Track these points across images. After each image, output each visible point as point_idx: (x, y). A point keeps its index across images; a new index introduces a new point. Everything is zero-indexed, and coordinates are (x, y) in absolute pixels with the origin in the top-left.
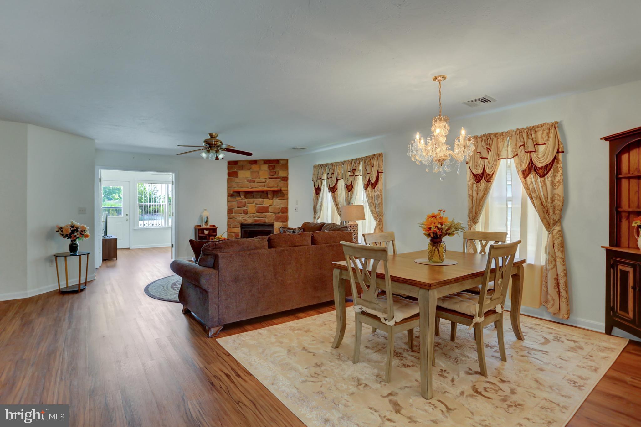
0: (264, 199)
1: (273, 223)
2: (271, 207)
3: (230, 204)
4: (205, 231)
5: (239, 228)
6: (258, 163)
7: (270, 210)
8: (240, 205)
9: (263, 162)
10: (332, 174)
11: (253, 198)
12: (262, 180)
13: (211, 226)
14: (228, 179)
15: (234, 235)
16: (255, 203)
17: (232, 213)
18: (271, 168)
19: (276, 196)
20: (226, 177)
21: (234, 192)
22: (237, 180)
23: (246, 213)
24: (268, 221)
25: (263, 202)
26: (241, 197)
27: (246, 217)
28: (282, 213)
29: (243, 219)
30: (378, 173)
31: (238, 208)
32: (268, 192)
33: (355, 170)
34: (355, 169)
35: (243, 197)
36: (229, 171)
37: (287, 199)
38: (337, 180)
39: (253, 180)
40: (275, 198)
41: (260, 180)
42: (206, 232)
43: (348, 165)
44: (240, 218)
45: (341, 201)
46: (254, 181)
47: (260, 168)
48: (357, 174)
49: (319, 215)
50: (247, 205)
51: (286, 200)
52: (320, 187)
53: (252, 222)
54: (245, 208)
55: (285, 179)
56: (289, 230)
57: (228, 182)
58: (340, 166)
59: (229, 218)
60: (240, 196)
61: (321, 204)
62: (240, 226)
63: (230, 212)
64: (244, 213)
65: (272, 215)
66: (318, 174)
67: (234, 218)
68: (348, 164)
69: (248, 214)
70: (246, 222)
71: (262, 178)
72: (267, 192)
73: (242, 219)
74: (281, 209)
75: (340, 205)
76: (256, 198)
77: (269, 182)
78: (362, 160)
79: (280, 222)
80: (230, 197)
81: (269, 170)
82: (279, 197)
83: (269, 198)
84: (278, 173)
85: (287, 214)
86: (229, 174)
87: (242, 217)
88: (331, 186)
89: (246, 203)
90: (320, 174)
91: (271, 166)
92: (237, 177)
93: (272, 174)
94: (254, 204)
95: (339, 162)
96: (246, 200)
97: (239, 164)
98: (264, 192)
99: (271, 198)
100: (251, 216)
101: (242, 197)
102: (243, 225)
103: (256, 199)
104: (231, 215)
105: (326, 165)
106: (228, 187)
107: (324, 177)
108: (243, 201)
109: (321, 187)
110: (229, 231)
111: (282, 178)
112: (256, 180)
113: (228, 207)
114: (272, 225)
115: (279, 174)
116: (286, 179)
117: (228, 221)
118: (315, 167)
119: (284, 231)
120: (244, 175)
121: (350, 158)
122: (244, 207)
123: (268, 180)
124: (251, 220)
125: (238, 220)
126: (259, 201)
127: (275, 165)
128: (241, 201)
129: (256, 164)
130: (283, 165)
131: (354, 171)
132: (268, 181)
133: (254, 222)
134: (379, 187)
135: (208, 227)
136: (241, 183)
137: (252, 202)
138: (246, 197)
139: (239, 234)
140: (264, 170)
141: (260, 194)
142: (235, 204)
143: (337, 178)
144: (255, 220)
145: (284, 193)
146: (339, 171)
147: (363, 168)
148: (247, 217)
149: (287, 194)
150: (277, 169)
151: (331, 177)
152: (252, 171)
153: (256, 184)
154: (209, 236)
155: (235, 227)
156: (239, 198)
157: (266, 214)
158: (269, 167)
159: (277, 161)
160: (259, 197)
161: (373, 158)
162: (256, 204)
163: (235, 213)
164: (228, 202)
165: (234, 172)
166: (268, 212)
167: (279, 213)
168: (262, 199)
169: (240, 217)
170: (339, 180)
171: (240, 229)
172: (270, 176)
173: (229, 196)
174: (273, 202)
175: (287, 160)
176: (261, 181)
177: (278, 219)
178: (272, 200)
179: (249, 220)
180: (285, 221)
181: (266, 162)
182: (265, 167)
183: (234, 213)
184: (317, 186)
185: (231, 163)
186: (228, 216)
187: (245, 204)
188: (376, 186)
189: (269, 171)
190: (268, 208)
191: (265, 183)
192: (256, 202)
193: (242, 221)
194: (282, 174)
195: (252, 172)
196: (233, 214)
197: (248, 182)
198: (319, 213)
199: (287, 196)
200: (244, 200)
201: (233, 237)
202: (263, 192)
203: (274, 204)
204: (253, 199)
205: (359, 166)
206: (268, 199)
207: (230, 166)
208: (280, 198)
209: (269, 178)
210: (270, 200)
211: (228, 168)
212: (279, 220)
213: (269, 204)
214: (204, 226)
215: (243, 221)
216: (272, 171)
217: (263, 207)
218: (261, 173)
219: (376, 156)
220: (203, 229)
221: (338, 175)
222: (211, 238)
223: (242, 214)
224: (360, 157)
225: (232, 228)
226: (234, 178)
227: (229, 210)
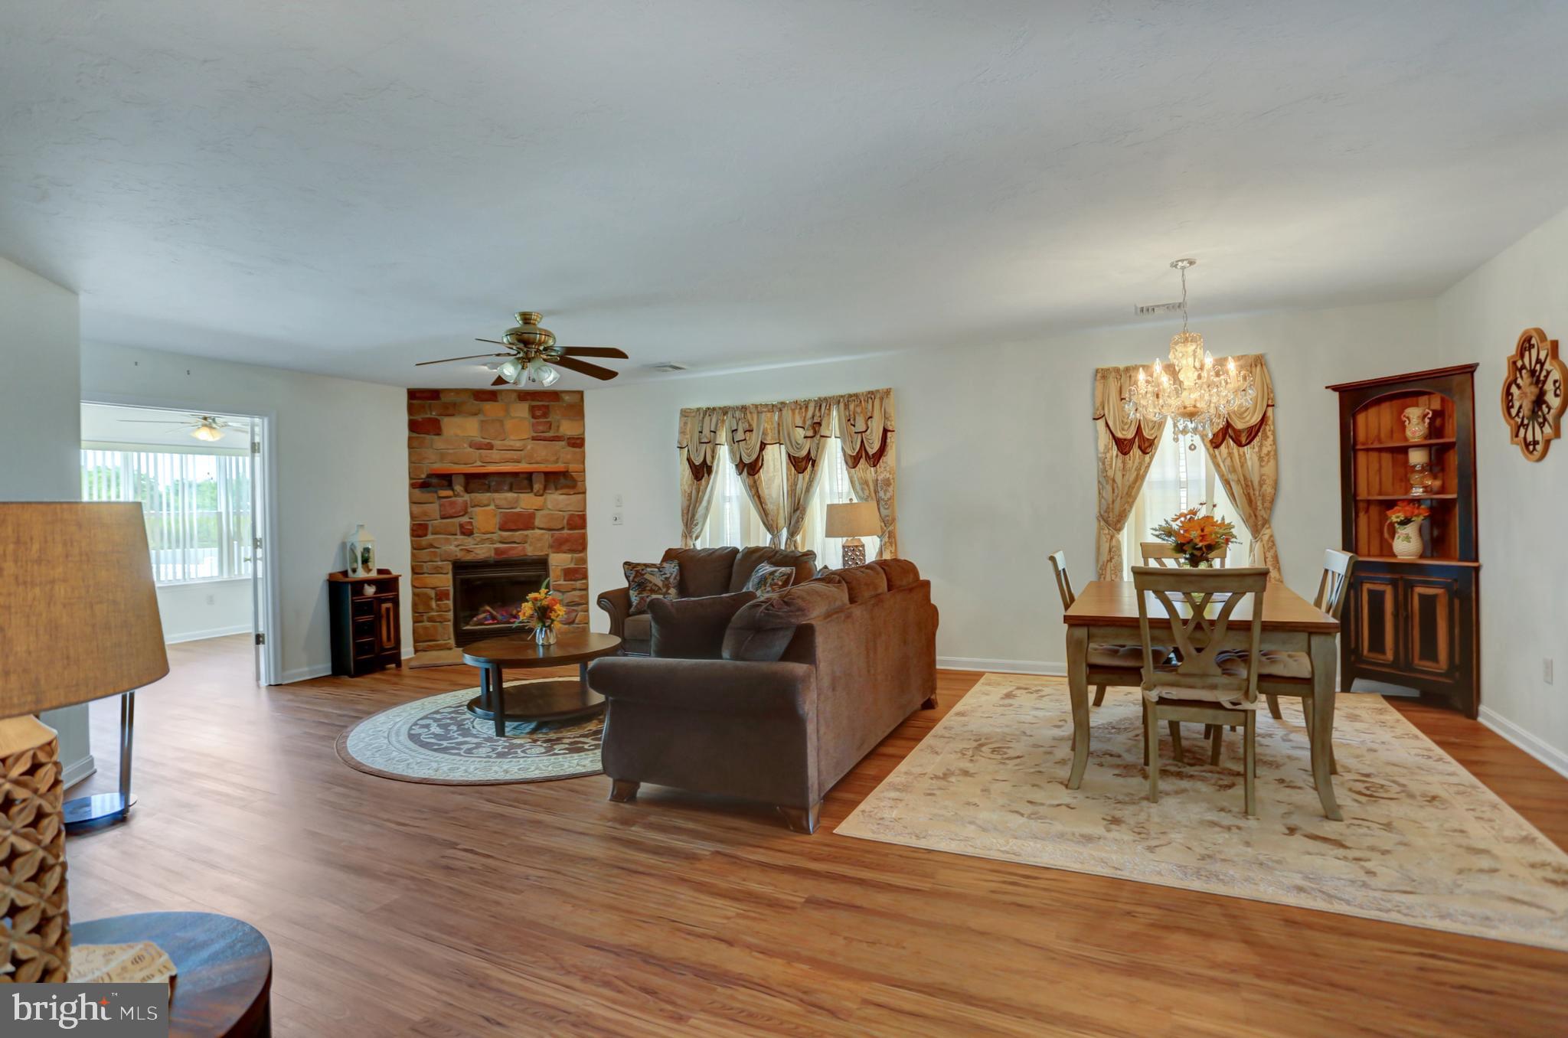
0: (521, 495)
1: (547, 555)
2: (539, 514)
3: (417, 509)
4: (366, 586)
5: (447, 573)
6: (499, 398)
7: (537, 523)
8: (451, 511)
9: (514, 396)
10: (745, 432)
11: (488, 490)
12: (512, 443)
13: (380, 571)
14: (410, 439)
15: (432, 593)
16: (496, 506)
17: (426, 535)
18: (538, 413)
19: (553, 487)
20: (405, 432)
21: (429, 476)
22: (438, 442)
23: (467, 531)
24: (531, 551)
25: (517, 501)
26: (453, 490)
27: (469, 542)
28: (569, 529)
29: (462, 550)
30: (885, 431)
31: (443, 518)
32: (534, 476)
33: (819, 424)
34: (819, 421)
35: (462, 489)
36: (412, 418)
37: (584, 493)
38: (763, 446)
39: (489, 443)
40: (550, 492)
41: (507, 443)
42: (370, 591)
43: (794, 413)
44: (452, 547)
45: (774, 495)
46: (490, 447)
47: (507, 411)
48: (823, 431)
49: (699, 530)
50: (470, 510)
51: (580, 496)
52: (709, 464)
53: (487, 555)
54: (465, 519)
55: (578, 441)
56: (649, 569)
57: (410, 447)
58: (769, 414)
59: (416, 547)
60: (450, 486)
61: (709, 502)
62: (450, 567)
63: (418, 530)
64: (463, 533)
65: (542, 534)
66: (701, 432)
67: (432, 546)
68: (793, 411)
69: (475, 535)
70: (469, 557)
71: (512, 437)
72: (529, 476)
73: (457, 549)
74: (568, 521)
75: (771, 503)
76: (496, 491)
77: (532, 448)
78: (839, 402)
79: (565, 553)
80: (417, 491)
81: (534, 417)
82: (562, 488)
83: (535, 491)
84: (558, 427)
85: (583, 531)
86: (414, 426)
87: (456, 543)
88: (747, 460)
89: (467, 503)
90: (706, 431)
91: (539, 407)
92: (439, 434)
93: (541, 428)
94: (492, 507)
95: (767, 405)
96: (467, 497)
97: (444, 399)
98: (521, 476)
99: (541, 492)
100: (483, 541)
101: (458, 488)
102: (460, 567)
103: (496, 495)
104: (424, 541)
105: (725, 411)
106: (411, 462)
107: (723, 436)
108: (460, 500)
109: (712, 463)
110: (416, 585)
111: (569, 439)
112: (497, 443)
113: (413, 517)
114: (542, 563)
115: (562, 429)
116: (578, 443)
117: (413, 555)
118: (685, 413)
119: (637, 571)
120: (461, 430)
121: (802, 395)
122: (463, 516)
123: (530, 444)
124: (484, 551)
125: (446, 551)
126: (506, 499)
127: (547, 407)
128: (453, 499)
129: (493, 401)
130: (571, 406)
131: (817, 426)
132: (529, 447)
133: (493, 555)
134: (889, 463)
135: (374, 574)
136: (451, 451)
137: (486, 502)
138: (467, 490)
139: (448, 590)
140: (518, 417)
141: (509, 480)
142: (434, 509)
143: (762, 443)
144: (496, 549)
145: (575, 476)
146: (766, 425)
147: (844, 420)
148: (472, 542)
149: (584, 481)
150: (554, 417)
151: (745, 440)
152: (481, 417)
153: (495, 455)
154: (377, 601)
155: (438, 571)
156: (449, 493)
157: (526, 532)
158: (532, 409)
159: (555, 395)
160: (506, 488)
161: (870, 400)
162: (498, 507)
163: (436, 534)
164: (412, 502)
165: (430, 419)
166: (533, 529)
167: (563, 529)
168: (516, 495)
169: (451, 545)
170: (768, 446)
171: (450, 576)
172: (535, 434)
173: (413, 486)
174: (545, 500)
175: (581, 393)
176: (511, 446)
177: (559, 546)
178: (542, 495)
179: (478, 552)
180: (580, 548)
181: (524, 396)
182: (522, 410)
183: (432, 534)
184: (702, 460)
185: (418, 395)
186: (412, 541)
187: (466, 508)
188: (881, 461)
189: (533, 420)
190: (531, 516)
191: (521, 450)
192: (497, 502)
193: (456, 556)
194: (567, 428)
195: (482, 421)
196: (430, 537)
197: (471, 447)
198: (699, 525)
199: (584, 485)
200: (463, 497)
201: (432, 599)
202: (515, 474)
203: (550, 507)
204: (489, 494)
205: (829, 415)
206: (531, 495)
207: (415, 402)
208: (564, 491)
209: (534, 439)
210: (536, 495)
211: (411, 409)
212: (565, 547)
213: (536, 508)
214: (361, 574)
215: (460, 555)
216: (541, 420)
217: (519, 514)
218: (509, 424)
219: (878, 396)
220: (360, 584)
221: (765, 434)
222: (385, 606)
223: (456, 535)
224: (830, 396)
225: (426, 575)
226: (428, 437)
227: (414, 524)
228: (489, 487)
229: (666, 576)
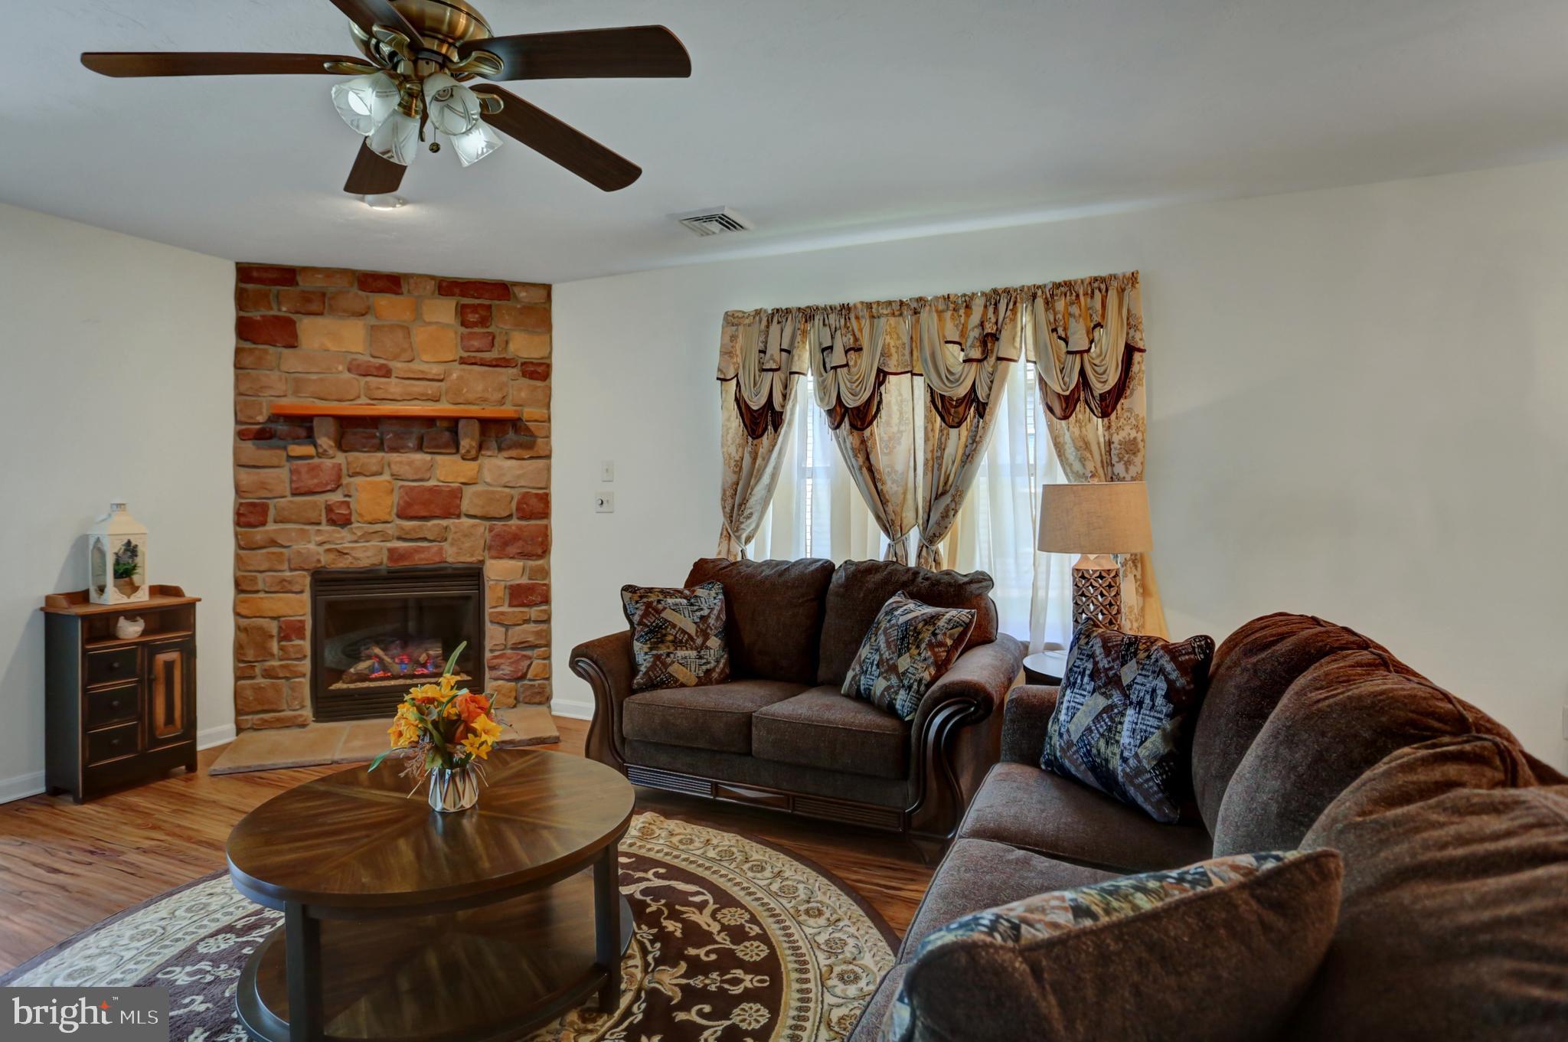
0: (438, 458)
1: (482, 562)
2: (468, 491)
3: (248, 477)
4: (124, 621)
5: (302, 592)
6: (405, 289)
7: (465, 505)
8: (311, 482)
9: (431, 286)
10: (846, 352)
11: (380, 447)
12: (424, 367)
13: (158, 590)
14: (238, 351)
15: (273, 627)
16: (392, 475)
17: (264, 524)
18: (472, 317)
19: (494, 444)
20: (227, 340)
21: (275, 418)
22: (291, 360)
23: (341, 521)
24: (454, 554)
25: (431, 467)
26: (315, 446)
27: (343, 538)
28: (520, 518)
29: (329, 550)
30: (1130, 350)
31: (294, 494)
32: (461, 424)
33: (995, 337)
34: (994, 331)
35: (332, 443)
36: (242, 314)
37: (548, 457)
38: (882, 376)
39: (383, 365)
40: (489, 453)
41: (415, 366)
42: (131, 630)
43: (940, 319)
44: (312, 546)
45: (900, 467)
46: (386, 372)
47: (418, 315)
48: (1003, 349)
49: (753, 526)
50: (346, 480)
51: (541, 463)
52: (777, 408)
53: (375, 560)
54: (337, 497)
55: (540, 369)
56: (670, 601)
57: (238, 366)
58: (892, 320)
59: (243, 546)
60: (310, 438)
61: (774, 476)
62: (308, 580)
63: (249, 514)
64: (332, 522)
65: (474, 526)
66: (763, 352)
67: (273, 543)
68: (940, 313)
69: (355, 525)
70: (342, 564)
71: (425, 358)
72: (453, 424)
73: (321, 549)
74: (519, 503)
75: (894, 481)
76: (394, 449)
77: (460, 378)
78: (1034, 296)
79: (512, 558)
80: (249, 445)
81: (464, 323)
82: (509, 448)
83: (462, 451)
84: (507, 343)
85: (544, 522)
86: (245, 329)
87: (319, 539)
88: (851, 402)
89: (341, 470)
90: (773, 349)
91: (475, 308)
92: (293, 347)
93: (476, 344)
94: (386, 477)
95: (890, 303)
96: (341, 458)
97: (304, 284)
98: (438, 423)
99: (473, 453)
100: (367, 536)
101: (325, 442)
102: (323, 580)
103: (394, 457)
104: (259, 534)
105: (808, 314)
106: (238, 393)
107: (804, 357)
108: (328, 463)
109: (783, 406)
110: (244, 612)
111: (523, 364)
112: (396, 365)
113: (239, 491)
114: (474, 575)
115: (512, 347)
116: (539, 371)
117: (238, 559)
118: (732, 320)
119: (649, 605)
120: (331, 337)
121: (957, 287)
122: (332, 491)
123: (457, 372)
124: (369, 554)
125: (299, 553)
126: (410, 463)
127: (489, 307)
128: (316, 461)
129: (397, 293)
130: (528, 309)
131: (989, 340)
132: (455, 376)
133: (385, 560)
134: (1137, 411)
135: (142, 598)
136: (314, 377)
137: (374, 469)
138: (341, 446)
139: (302, 622)
140: (437, 323)
141: (417, 430)
142: (279, 478)
143: (879, 371)
144: (391, 551)
145: (533, 429)
146: (888, 338)
147: (1045, 330)
148: (350, 537)
149: (548, 437)
150: (499, 325)
151: (847, 365)
152: (371, 320)
153: (393, 386)
154: (148, 648)
155: (284, 587)
156: (308, 450)
157: (444, 522)
158: (462, 311)
159: (502, 289)
160: (411, 445)
161: (1097, 292)
162: (396, 477)
163: (281, 522)
164: (239, 464)
165: (276, 317)
166: (459, 516)
167: (510, 517)
168: (428, 457)
169: (309, 542)
170: (892, 378)
171: (306, 597)
172: (465, 355)
173: (241, 435)
174: (480, 467)
175: (548, 288)
176: (422, 372)
177: (502, 546)
178: (475, 459)
179: (358, 554)
180: (540, 551)
181: (448, 287)
182: (444, 311)
183: (275, 522)
184: (763, 401)
185: (255, 274)
186: (236, 534)
187: (339, 477)
188: (1119, 407)
189: (463, 330)
190: (456, 494)
191: (441, 381)
192: (395, 468)
193: (319, 561)
194: (522, 346)
195: (372, 327)
196: (271, 527)
197: (349, 370)
198: (755, 517)
199: (548, 444)
200: (332, 457)
201: (271, 637)
202: (430, 421)
203: (488, 480)
204: (380, 455)
205: (1013, 320)
206: (457, 458)
207: (250, 286)
208: (513, 453)
209: (463, 361)
210: (463, 459)
211: (242, 299)
212: (512, 550)
213: (463, 480)
214: (113, 598)
215: (325, 560)
216: (476, 330)
217: (432, 490)
218: (419, 335)
219: (1115, 284)
220: (111, 617)
221: (885, 354)
222: (162, 658)
223: (319, 524)
224: (1015, 287)
225: (262, 595)
226: (271, 349)
227: (241, 504)
228: (382, 443)
229: (702, 613)
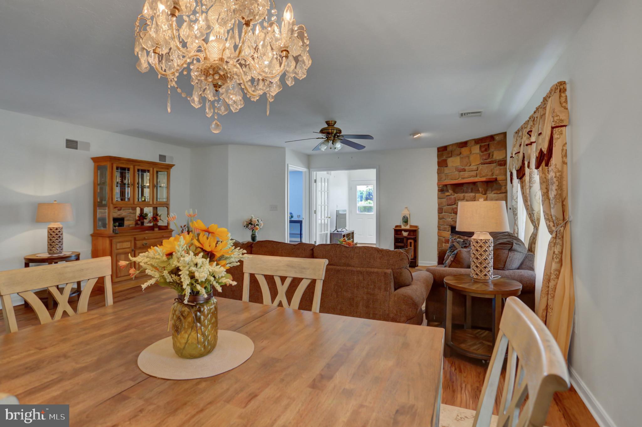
0: (477, 194)
3: (440, 200)
4: (403, 232)
5: (449, 231)
6: (468, 145)
8: (450, 202)
9: (473, 142)
11: (463, 192)
12: (473, 167)
13: (411, 226)
14: (438, 170)
15: (444, 240)
16: (466, 200)
18: (484, 149)
19: (490, 189)
20: (436, 167)
21: (443, 186)
22: (446, 170)
23: (456, 213)
25: (475, 197)
26: (450, 192)
29: (453, 221)
31: (448, 205)
35: (452, 192)
36: (439, 160)
39: (464, 168)
40: (489, 192)
41: (471, 167)
42: (405, 234)
46: (464, 170)
47: (471, 151)
50: (457, 202)
51: (504, 195)
54: (454, 206)
55: (502, 163)
57: (438, 174)
59: (440, 218)
60: (448, 190)
62: (450, 229)
63: (440, 211)
67: (444, 218)
71: (473, 164)
72: (477, 184)
73: (451, 220)
76: (466, 192)
80: (440, 193)
81: (482, 152)
82: (494, 190)
84: (493, 155)
86: (439, 164)
87: (452, 217)
89: (455, 199)
91: (484, 146)
92: (446, 167)
93: (484, 157)
96: (456, 195)
97: (449, 149)
99: (484, 192)
102: (452, 229)
103: (466, 195)
104: (441, 215)
106: (439, 180)
108: (453, 197)
110: (439, 235)
111: (499, 161)
112: (467, 168)
113: (439, 205)
115: (494, 156)
117: (438, 221)
120: (454, 162)
122: (454, 204)
123: (481, 167)
125: (448, 221)
126: (470, 196)
127: (488, 145)
128: (451, 196)
129: (466, 147)
130: (499, 142)
132: (480, 169)
135: (408, 227)
136: (450, 174)
137: (462, 198)
138: (455, 192)
139: (448, 239)
140: (475, 153)
141: (471, 186)
142: (445, 201)
145: (501, 183)
150: (492, 150)
152: (461, 156)
153: (466, 174)
154: (407, 238)
155: (446, 229)
156: (448, 194)
158: (481, 148)
159: (492, 138)
160: (470, 191)
164: (439, 198)
165: (444, 160)
168: (474, 194)
169: (450, 218)
171: (450, 233)
172: (482, 161)
173: (438, 190)
174: (486, 197)
175: (505, 134)
176: (472, 169)
178: (485, 194)
181: (478, 141)
182: (476, 149)
183: (445, 212)
185: (440, 150)
186: (438, 215)
187: (455, 200)
189: (482, 154)
191: (477, 170)
192: (467, 198)
193: (451, 223)
194: (497, 155)
195: (462, 158)
196: (443, 214)
197: (457, 171)
199: (506, 188)
200: (454, 195)
201: (443, 242)
204: (463, 194)
206: (480, 194)
207: (440, 153)
208: (495, 192)
209: (482, 163)
210: (483, 194)
211: (438, 156)
216: (485, 153)
218: (472, 158)
220: (401, 230)
222: (409, 241)
223: (451, 213)
225: (441, 231)
226: (443, 168)
227: (440, 208)
228: (464, 191)
